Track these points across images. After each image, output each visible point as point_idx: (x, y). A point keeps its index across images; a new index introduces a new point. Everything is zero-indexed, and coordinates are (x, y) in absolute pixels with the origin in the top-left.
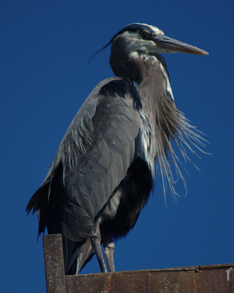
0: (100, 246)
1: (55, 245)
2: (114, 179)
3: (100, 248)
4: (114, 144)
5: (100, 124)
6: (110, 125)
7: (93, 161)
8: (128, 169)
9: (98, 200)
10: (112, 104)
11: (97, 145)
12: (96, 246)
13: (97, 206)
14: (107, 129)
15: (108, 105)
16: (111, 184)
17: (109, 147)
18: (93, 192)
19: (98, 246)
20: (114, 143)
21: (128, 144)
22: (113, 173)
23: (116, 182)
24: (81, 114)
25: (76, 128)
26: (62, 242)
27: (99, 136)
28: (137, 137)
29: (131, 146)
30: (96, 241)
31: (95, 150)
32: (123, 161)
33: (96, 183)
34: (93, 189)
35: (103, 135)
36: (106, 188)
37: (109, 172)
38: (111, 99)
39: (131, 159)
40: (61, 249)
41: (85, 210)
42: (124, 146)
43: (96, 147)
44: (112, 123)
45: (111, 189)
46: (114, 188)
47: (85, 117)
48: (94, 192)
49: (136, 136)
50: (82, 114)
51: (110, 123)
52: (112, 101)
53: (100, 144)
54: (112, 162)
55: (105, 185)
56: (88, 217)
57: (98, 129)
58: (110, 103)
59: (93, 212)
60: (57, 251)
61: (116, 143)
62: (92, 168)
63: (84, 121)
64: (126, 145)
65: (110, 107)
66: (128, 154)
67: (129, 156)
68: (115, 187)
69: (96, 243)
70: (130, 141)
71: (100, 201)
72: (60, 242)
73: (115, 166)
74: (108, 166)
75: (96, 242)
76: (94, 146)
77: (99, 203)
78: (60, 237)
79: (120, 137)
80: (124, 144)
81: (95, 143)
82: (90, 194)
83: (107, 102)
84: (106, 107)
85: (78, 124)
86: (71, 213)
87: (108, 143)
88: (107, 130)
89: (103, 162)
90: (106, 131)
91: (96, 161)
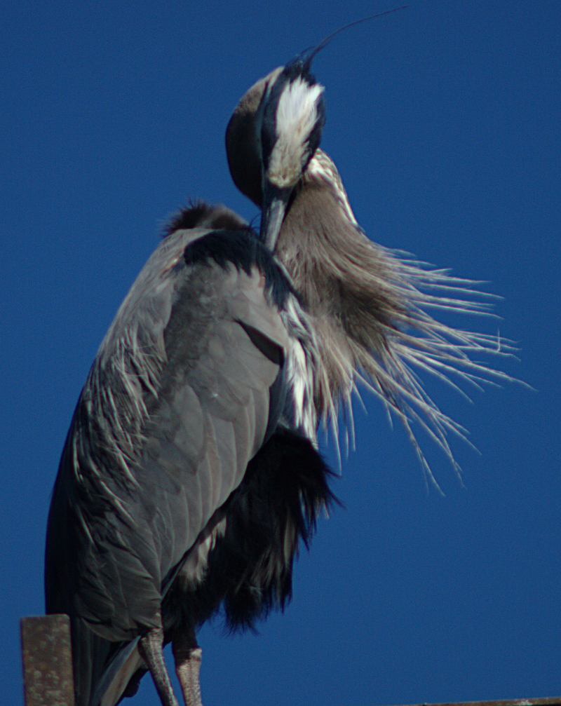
0: (160, 655)
1: (50, 643)
2: (211, 485)
3: (161, 658)
4: (214, 398)
5: (180, 345)
6: (206, 350)
7: (161, 439)
8: (250, 463)
9: (171, 538)
10: (215, 296)
11: (170, 400)
12: (151, 655)
13: (167, 552)
14: (198, 358)
15: (204, 300)
16: (205, 498)
17: (201, 403)
18: (157, 516)
19: (156, 654)
20: (216, 395)
21: (252, 399)
22: (210, 471)
23: (219, 496)
24: (131, 318)
25: (121, 354)
26: (68, 636)
27: (176, 376)
28: (276, 380)
29: (259, 404)
30: (151, 643)
31: (165, 412)
32: (237, 444)
33: (166, 494)
34: (158, 509)
35: (186, 373)
36: (193, 510)
37: (199, 467)
38: (212, 284)
39: (257, 438)
40: (67, 653)
41: (138, 558)
42: (239, 403)
43: (167, 405)
44: (211, 343)
45: (205, 513)
46: (212, 508)
47: (143, 328)
48: (160, 515)
49: (274, 379)
50: (133, 317)
51: (207, 345)
52: (213, 289)
53: (178, 396)
54: (209, 443)
55: (189, 500)
56: (147, 578)
57: (175, 356)
58: (209, 295)
59: (158, 566)
60: (56, 659)
61: (220, 395)
62: (157, 456)
63: (139, 337)
64: (247, 401)
65: (208, 305)
66: (251, 425)
67: (251, 428)
68: (215, 508)
69: (152, 647)
70: (257, 393)
71: (176, 540)
72: (62, 635)
73: (217, 454)
74: (196, 453)
75: (149, 646)
76: (164, 401)
77: (173, 547)
78: (63, 622)
79: (231, 381)
80: (240, 398)
81: (165, 392)
82: (149, 521)
83: (202, 291)
84: (198, 305)
85: (125, 342)
86: (102, 566)
87: (198, 394)
88: (197, 362)
89: (184, 443)
90: (195, 365)
91: (167, 438)
